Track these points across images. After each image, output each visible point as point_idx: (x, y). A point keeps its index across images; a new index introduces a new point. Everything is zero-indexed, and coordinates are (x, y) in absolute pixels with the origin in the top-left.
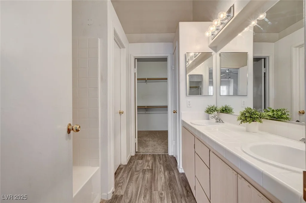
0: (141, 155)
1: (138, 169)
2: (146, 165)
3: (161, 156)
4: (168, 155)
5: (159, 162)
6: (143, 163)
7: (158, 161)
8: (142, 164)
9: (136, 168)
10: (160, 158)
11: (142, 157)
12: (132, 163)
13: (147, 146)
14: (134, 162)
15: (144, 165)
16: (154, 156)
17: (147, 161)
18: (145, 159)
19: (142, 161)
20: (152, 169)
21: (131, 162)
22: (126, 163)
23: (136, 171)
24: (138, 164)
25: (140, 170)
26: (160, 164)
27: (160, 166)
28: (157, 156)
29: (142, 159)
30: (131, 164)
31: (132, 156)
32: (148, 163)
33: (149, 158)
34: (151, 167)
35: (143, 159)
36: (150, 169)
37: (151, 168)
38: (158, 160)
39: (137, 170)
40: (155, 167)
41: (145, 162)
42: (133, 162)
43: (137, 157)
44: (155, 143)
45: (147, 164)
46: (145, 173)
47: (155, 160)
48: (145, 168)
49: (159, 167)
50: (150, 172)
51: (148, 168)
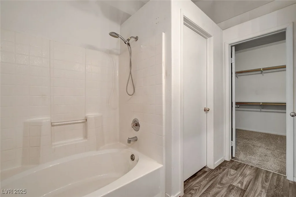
0: (238, 164)
1: (224, 181)
2: (238, 181)
3: (271, 175)
4: (285, 177)
5: (262, 183)
6: (236, 175)
7: (260, 182)
8: (234, 176)
9: (222, 178)
10: (267, 177)
11: (238, 166)
12: (221, 170)
13: (253, 154)
14: (224, 170)
15: (235, 179)
16: (257, 171)
17: (243, 175)
18: (241, 171)
19: (236, 171)
20: (245, 191)
21: (220, 168)
22: (213, 168)
23: (220, 183)
24: (227, 175)
25: (227, 183)
26: (263, 187)
27: (262, 191)
28: (263, 173)
29: (236, 170)
30: (219, 171)
31: (225, 161)
32: (243, 178)
33: (248, 172)
34: (246, 186)
35: (238, 170)
36: (242, 190)
37: (243, 188)
38: (262, 181)
39: (222, 182)
40: (251, 189)
41: (238, 175)
42: (222, 168)
43: (231, 165)
44: (269, 152)
45: (240, 178)
46: (230, 191)
47: (256, 178)
48: (235, 184)
49: (258, 192)
50: (239, 194)
51: (239, 185)
